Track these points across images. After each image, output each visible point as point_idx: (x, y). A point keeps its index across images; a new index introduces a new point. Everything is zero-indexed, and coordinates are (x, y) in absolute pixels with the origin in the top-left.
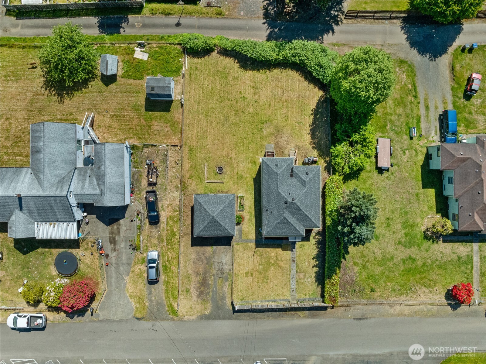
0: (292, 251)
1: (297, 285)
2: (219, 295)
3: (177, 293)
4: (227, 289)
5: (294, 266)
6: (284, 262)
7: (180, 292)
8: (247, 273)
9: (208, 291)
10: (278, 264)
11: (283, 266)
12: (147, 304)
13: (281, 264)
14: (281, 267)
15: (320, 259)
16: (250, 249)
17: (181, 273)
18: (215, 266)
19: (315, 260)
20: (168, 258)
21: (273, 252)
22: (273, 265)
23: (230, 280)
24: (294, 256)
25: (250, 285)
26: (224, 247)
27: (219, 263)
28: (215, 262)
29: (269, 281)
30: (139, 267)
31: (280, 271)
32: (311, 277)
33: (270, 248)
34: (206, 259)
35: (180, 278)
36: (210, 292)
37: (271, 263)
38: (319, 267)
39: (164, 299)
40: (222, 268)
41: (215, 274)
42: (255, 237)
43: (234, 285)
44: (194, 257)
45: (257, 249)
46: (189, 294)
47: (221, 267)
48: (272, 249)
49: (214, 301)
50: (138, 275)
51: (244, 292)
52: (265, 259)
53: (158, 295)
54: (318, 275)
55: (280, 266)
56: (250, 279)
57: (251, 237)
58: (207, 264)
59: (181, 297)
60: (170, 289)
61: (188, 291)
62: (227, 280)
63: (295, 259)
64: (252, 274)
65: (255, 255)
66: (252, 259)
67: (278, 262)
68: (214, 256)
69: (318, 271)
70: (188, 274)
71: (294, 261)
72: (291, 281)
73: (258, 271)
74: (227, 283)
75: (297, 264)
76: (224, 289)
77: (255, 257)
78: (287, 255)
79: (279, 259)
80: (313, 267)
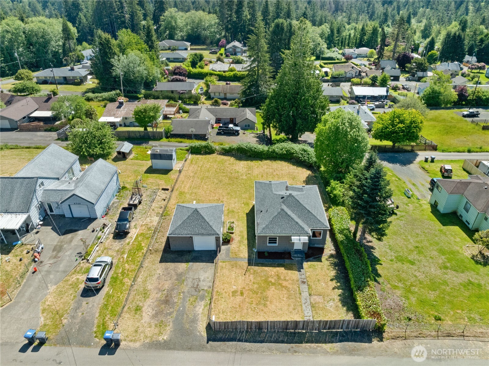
0: (300, 271)
1: (314, 312)
2: (188, 316)
3: (119, 309)
4: (201, 310)
5: (304, 287)
6: (290, 281)
7: (126, 309)
8: (234, 293)
9: (171, 310)
10: (280, 284)
11: (289, 286)
12: (65, 321)
13: (285, 283)
14: (286, 287)
15: (342, 281)
16: (240, 267)
17: (135, 287)
18: (190, 282)
19: (334, 281)
20: (124, 270)
21: (272, 271)
22: (273, 284)
23: (208, 299)
24: (303, 277)
25: (240, 306)
26: (204, 263)
27: (194, 279)
28: (189, 278)
29: (268, 303)
30: (78, 277)
31: (285, 292)
32: (334, 300)
33: (268, 267)
34: (177, 275)
35: (133, 293)
36: (173, 312)
37: (271, 282)
38: (342, 289)
39: (97, 315)
40: (198, 285)
41: (186, 291)
42: (247, 256)
43: (213, 304)
44: (160, 272)
45: (249, 267)
46: (138, 313)
47: (196, 283)
48: (271, 268)
49: (178, 322)
50: (70, 285)
51: (229, 314)
52: (262, 277)
53: (89, 310)
54: (344, 298)
55: (284, 287)
56: (239, 299)
57: (242, 255)
58: (177, 279)
59: (126, 315)
60: (112, 304)
61: (138, 309)
62: (202, 298)
63: (305, 280)
64: (242, 294)
65: (247, 274)
66: (243, 278)
67: (281, 282)
68: (189, 272)
69: (343, 294)
70: (144, 290)
71: (304, 282)
72: (304, 307)
73: (251, 290)
74: (203, 303)
75: (308, 285)
76: (197, 309)
77: (247, 276)
78: (293, 274)
79: (282, 278)
80: (334, 289)
